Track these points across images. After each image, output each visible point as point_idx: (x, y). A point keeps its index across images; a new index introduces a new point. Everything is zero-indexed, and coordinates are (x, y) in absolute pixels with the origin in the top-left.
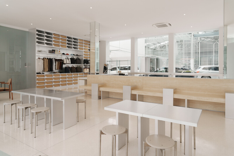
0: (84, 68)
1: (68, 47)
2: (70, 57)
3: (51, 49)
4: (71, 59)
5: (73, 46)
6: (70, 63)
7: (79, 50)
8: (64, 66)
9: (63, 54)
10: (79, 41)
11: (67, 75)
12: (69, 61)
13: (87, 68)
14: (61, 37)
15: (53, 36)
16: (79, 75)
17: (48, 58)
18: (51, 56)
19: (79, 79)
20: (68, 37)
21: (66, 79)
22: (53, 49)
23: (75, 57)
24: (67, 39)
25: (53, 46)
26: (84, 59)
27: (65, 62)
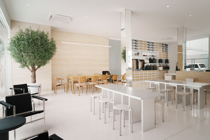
0: (159, 66)
1: (148, 50)
2: (148, 58)
3: (136, 53)
4: (149, 59)
5: (151, 49)
6: (149, 62)
7: (155, 51)
8: (145, 65)
9: (144, 55)
10: (155, 44)
11: (148, 72)
12: (148, 61)
13: (161, 66)
14: (143, 43)
15: (139, 42)
16: (155, 72)
17: (135, 59)
18: (137, 57)
19: (166, 75)
20: (148, 42)
21: (147, 75)
22: (138, 52)
23: (152, 58)
24: (148, 43)
25: (139, 50)
26: (159, 59)
27: (145, 62)
